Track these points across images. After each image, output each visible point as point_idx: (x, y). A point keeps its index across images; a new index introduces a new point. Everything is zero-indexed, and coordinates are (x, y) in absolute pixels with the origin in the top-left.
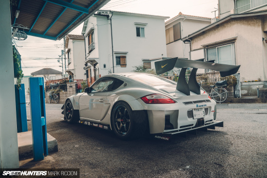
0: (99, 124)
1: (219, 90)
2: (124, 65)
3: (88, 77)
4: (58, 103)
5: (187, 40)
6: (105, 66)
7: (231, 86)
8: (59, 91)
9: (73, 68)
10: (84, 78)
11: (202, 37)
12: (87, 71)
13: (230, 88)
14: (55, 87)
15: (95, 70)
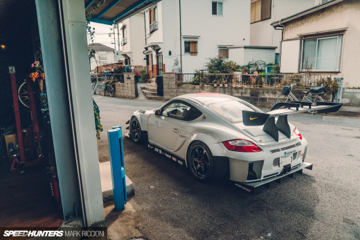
0: (173, 155)
1: (313, 98)
2: (195, 53)
3: (148, 64)
4: (113, 96)
5: (278, 26)
6: (170, 53)
7: (329, 94)
8: (115, 82)
9: (130, 51)
10: (144, 64)
11: (299, 23)
12: (147, 56)
13: (328, 96)
14: (109, 76)
15: (157, 57)
